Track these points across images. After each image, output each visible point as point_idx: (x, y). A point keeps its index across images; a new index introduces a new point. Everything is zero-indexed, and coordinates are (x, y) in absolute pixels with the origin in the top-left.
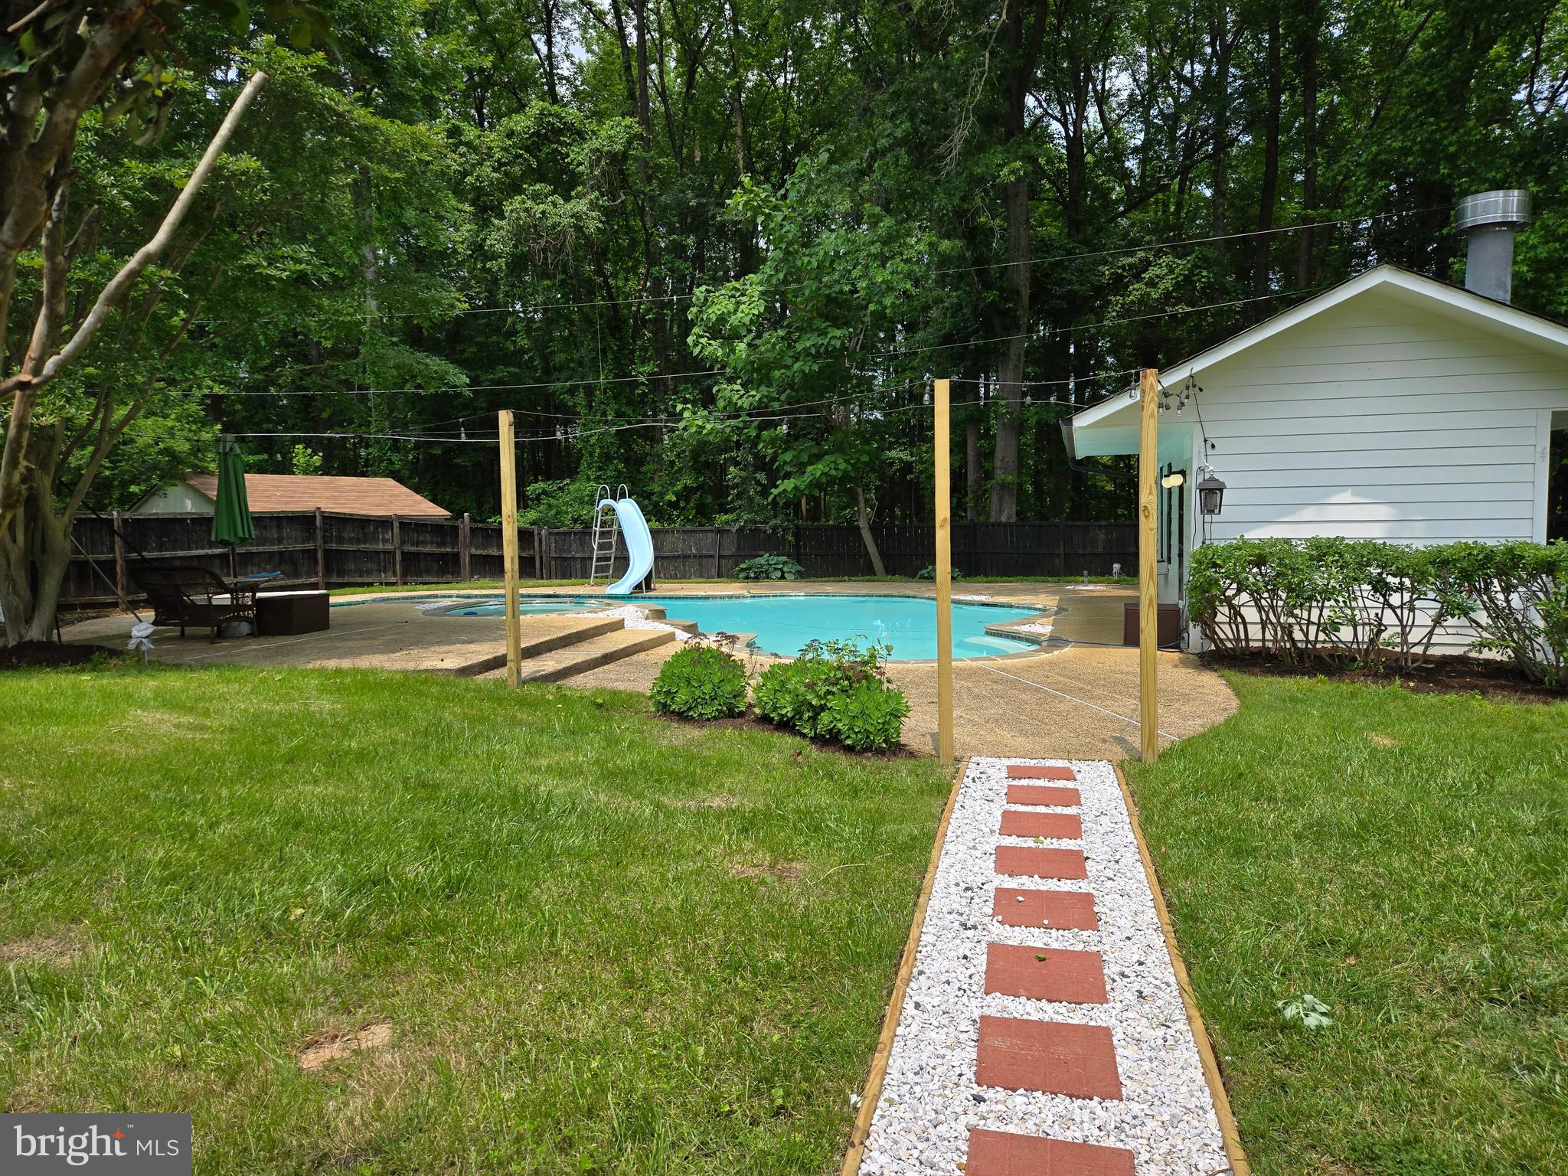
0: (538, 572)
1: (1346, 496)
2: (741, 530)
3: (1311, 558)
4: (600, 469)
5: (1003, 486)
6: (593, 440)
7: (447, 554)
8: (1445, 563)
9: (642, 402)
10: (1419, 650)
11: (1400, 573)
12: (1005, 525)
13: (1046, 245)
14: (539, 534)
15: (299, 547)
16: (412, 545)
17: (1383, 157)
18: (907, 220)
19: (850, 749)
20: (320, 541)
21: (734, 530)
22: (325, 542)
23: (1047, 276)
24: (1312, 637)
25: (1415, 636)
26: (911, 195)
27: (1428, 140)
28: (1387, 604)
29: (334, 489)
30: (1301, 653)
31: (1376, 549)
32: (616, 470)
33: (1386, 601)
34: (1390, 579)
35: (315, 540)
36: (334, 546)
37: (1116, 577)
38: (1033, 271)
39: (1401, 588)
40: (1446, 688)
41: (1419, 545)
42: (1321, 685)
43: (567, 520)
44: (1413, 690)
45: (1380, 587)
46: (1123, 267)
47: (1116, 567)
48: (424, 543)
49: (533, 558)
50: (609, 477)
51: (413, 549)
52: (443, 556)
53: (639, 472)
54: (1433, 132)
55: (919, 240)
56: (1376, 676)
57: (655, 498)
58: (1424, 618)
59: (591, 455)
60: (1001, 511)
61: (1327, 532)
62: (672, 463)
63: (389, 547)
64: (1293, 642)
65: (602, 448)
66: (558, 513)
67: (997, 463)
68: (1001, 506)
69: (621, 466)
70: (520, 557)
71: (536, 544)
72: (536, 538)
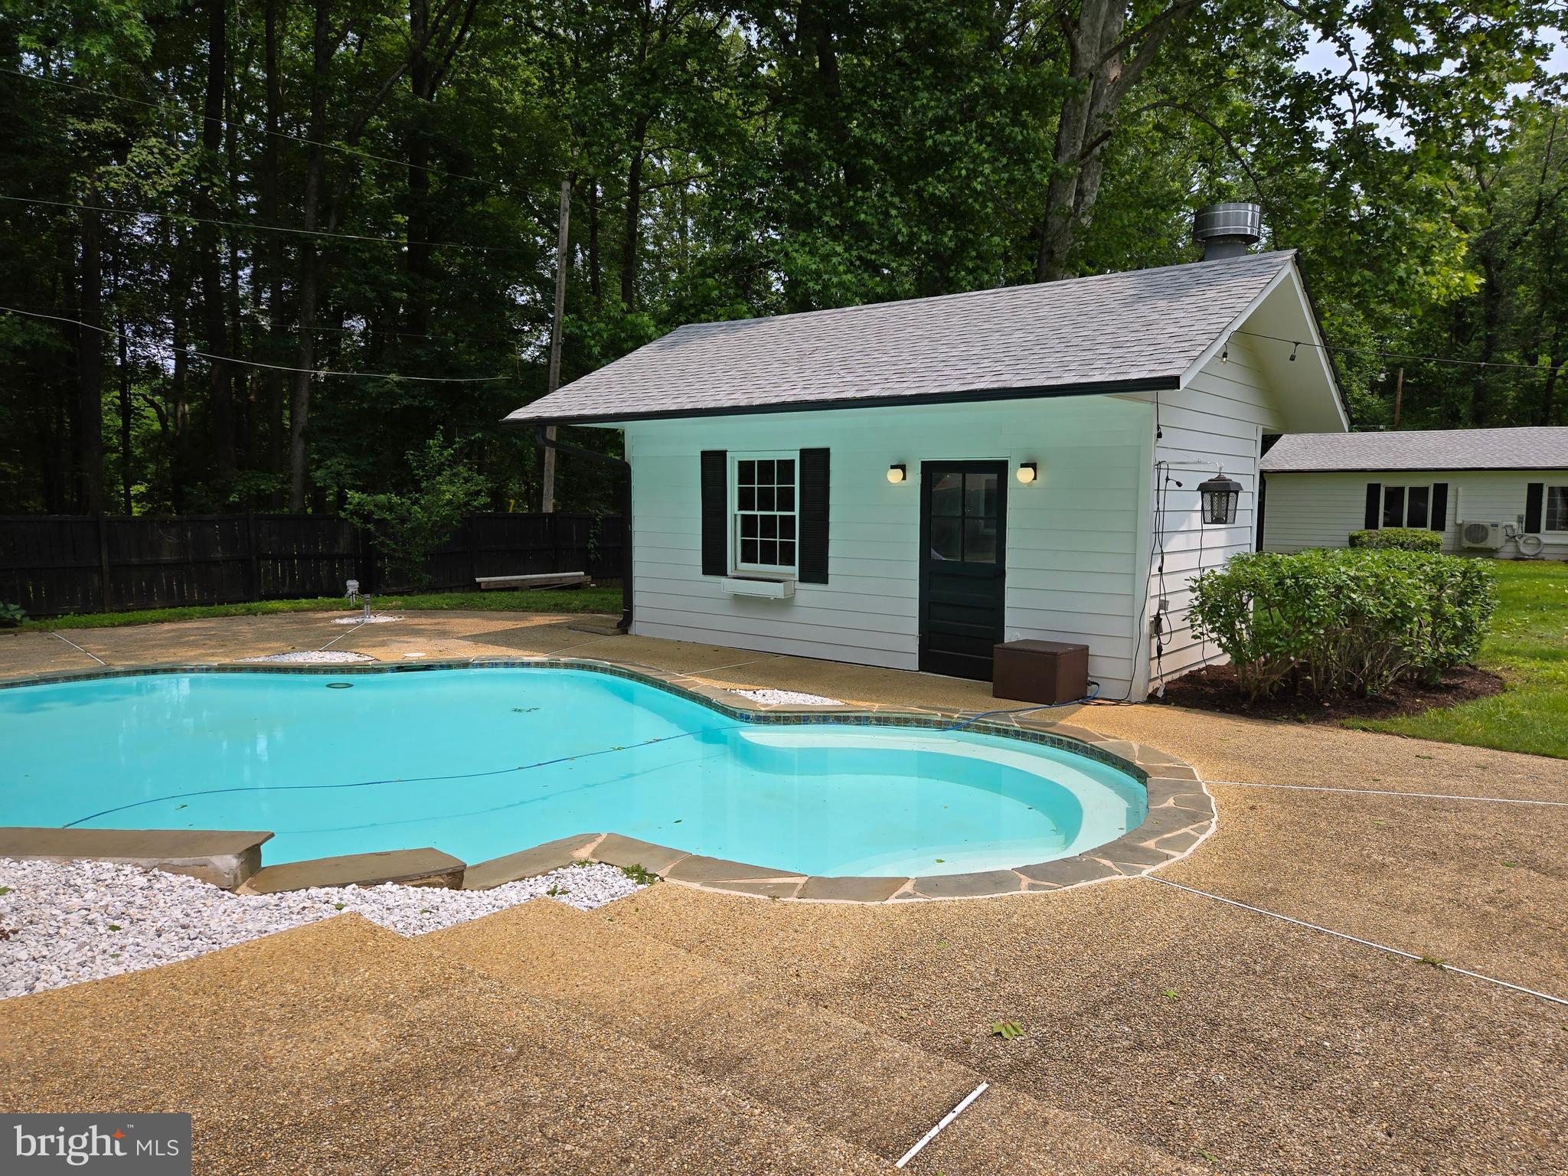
47: (353, 585)
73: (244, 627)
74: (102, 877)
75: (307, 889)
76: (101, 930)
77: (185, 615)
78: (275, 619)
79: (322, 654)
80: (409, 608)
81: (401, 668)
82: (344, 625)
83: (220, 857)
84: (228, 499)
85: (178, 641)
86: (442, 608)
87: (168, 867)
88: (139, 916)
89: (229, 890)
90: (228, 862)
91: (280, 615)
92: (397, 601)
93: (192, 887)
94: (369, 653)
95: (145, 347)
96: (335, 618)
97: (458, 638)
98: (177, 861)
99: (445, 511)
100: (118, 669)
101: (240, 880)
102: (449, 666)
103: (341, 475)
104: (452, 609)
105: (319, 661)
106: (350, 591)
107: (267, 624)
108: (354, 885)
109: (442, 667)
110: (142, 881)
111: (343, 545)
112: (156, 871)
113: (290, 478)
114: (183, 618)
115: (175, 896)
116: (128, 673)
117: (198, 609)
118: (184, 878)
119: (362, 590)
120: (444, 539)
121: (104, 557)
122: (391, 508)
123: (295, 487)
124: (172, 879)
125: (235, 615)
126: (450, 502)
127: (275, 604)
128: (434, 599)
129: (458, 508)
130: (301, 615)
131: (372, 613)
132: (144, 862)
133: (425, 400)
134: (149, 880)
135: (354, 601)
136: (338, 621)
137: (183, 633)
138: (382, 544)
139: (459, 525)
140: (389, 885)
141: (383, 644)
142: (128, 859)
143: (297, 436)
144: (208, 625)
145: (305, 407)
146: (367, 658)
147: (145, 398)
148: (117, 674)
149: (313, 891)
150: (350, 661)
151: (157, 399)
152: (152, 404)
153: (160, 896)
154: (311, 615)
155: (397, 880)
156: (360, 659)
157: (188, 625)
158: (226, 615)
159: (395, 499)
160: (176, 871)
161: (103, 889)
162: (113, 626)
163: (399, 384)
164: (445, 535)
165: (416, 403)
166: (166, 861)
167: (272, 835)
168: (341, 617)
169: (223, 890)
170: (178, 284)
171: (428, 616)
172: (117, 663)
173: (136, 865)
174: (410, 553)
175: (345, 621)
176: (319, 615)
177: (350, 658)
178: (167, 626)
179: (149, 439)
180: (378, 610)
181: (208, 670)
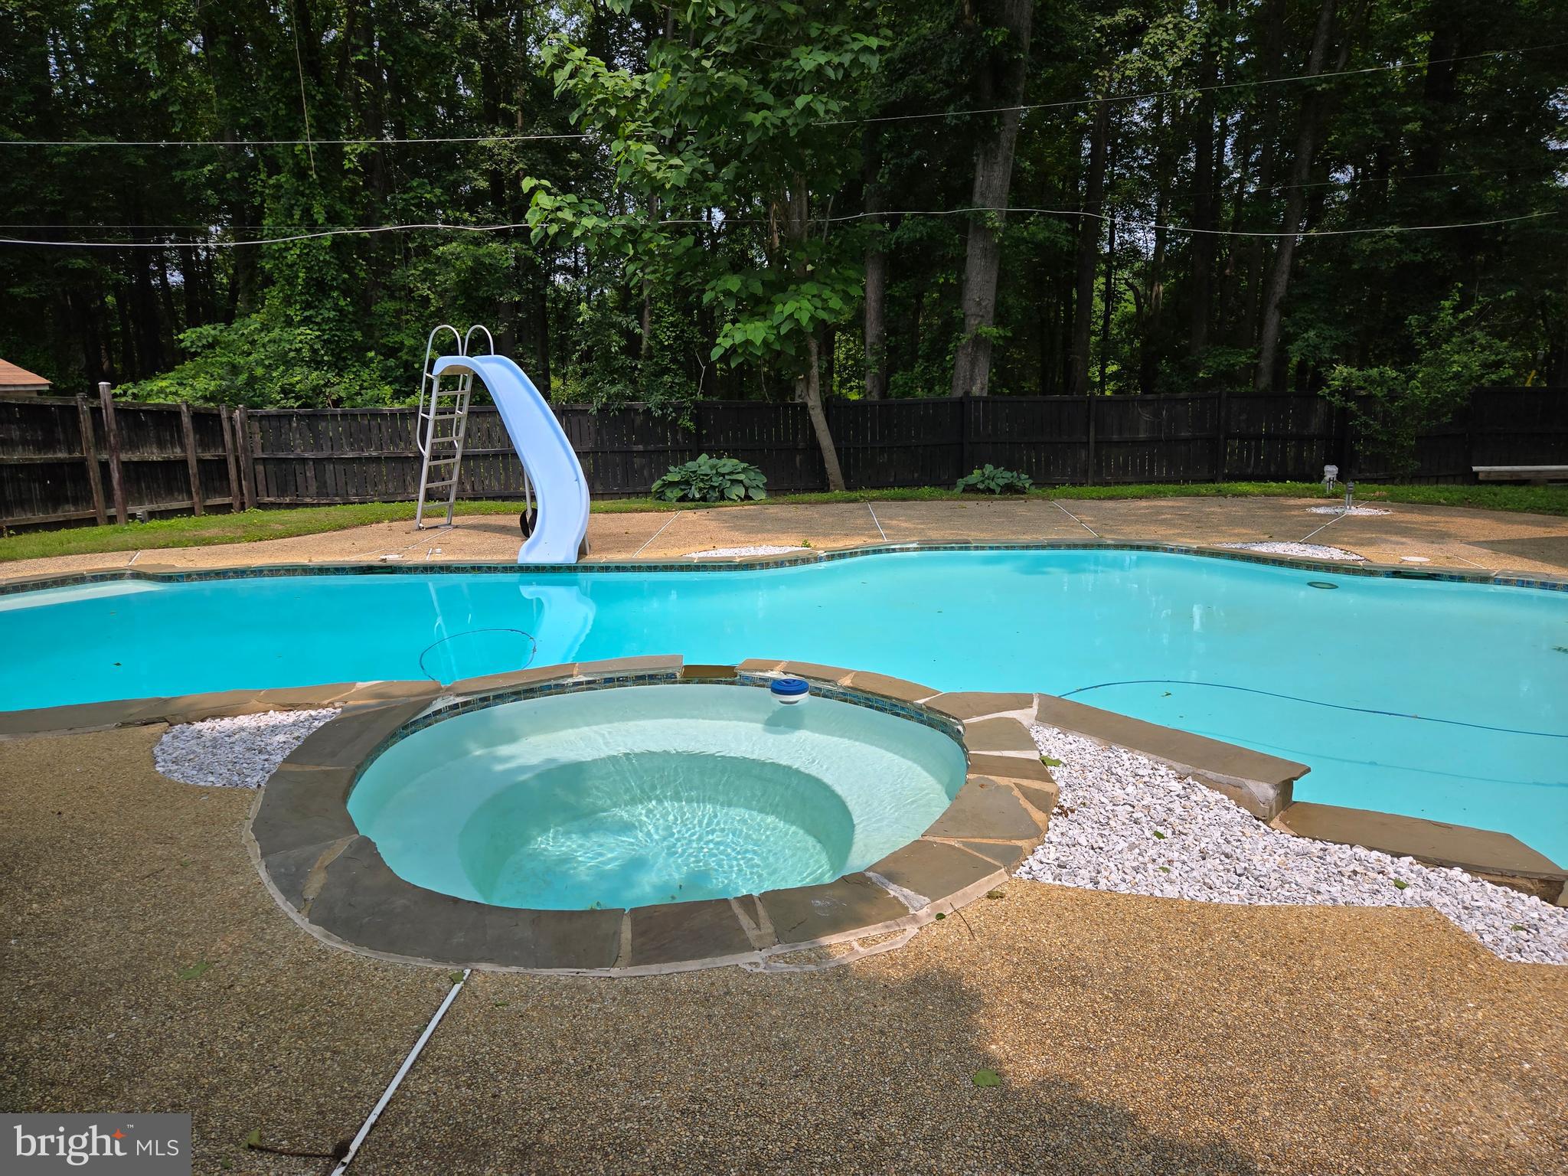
2: (603, 411)
4: (308, 306)
5: (978, 341)
6: (292, 256)
7: (59, 461)
12: (977, 401)
14: (230, 419)
21: (593, 410)
32: (336, 307)
43: (274, 390)
47: (1331, 471)
49: (223, 461)
50: (327, 320)
52: (51, 465)
53: (371, 314)
57: (404, 356)
59: (291, 281)
60: (972, 380)
65: (309, 270)
66: (253, 380)
67: (970, 307)
68: (972, 371)
70: (200, 461)
71: (227, 437)
72: (226, 425)
73: (1214, 508)
74: (1141, 772)
75: (1352, 846)
76: (1148, 834)
77: (1159, 492)
78: (1248, 503)
79: (1302, 547)
80: (1394, 499)
81: (1397, 574)
82: (1321, 515)
83: (1257, 783)
84: (1196, 375)
85: (1154, 518)
86: (1439, 503)
87: (1201, 778)
88: (1180, 828)
89: (1264, 821)
90: (1265, 791)
91: (1251, 498)
92: (1381, 490)
93: (1228, 809)
94: (1358, 552)
95: (1131, 231)
96: (1311, 506)
97: (1469, 543)
98: (1211, 775)
99: (1451, 387)
100: (1109, 542)
101: (1274, 812)
102: (1461, 578)
103: (1319, 349)
104: (1453, 505)
105: (1301, 554)
106: (1328, 476)
107: (1236, 508)
108: (1411, 859)
109: (1452, 578)
110: (1176, 787)
111: (1316, 424)
112: (1190, 780)
113: (1260, 353)
114: (1158, 495)
115: (1212, 814)
116: (1117, 547)
117: (1171, 487)
118: (1218, 795)
119: (1340, 477)
120: (1445, 420)
121: (1092, 434)
122: (1382, 381)
123: (1265, 364)
124: (1206, 792)
125: (1205, 495)
126: (1457, 376)
127: (1244, 487)
128: (1426, 490)
129: (1468, 383)
130: (1273, 500)
131: (1353, 504)
132: (1178, 766)
133: (1431, 252)
134: (1184, 788)
135: (1330, 488)
136: (1314, 510)
137: (1159, 511)
138: (1367, 425)
139: (1465, 404)
140: (1457, 872)
141: (1370, 543)
142: (1163, 759)
143: (1272, 307)
144: (1181, 504)
145: (1285, 276)
146: (1355, 557)
147: (1127, 283)
148: (1107, 547)
149: (1361, 851)
150: (1336, 558)
151: (1136, 282)
152: (1131, 287)
153: (1197, 810)
154: (1283, 501)
155: (1466, 868)
156: (1347, 557)
157: (1163, 503)
158: (1198, 495)
159: (1391, 373)
160: (1212, 785)
161: (1141, 786)
162: (1100, 499)
163: (1400, 237)
164: (1445, 414)
165: (1419, 258)
166: (1201, 771)
167: (1309, 770)
168: (1317, 506)
169: (1258, 819)
170: (1165, 164)
171: (1422, 512)
172: (1107, 536)
173: (1170, 768)
174: (1396, 436)
175: (1321, 511)
176: (1292, 502)
177: (1335, 554)
178: (1144, 503)
179: (1127, 319)
180: (1358, 500)
181: (1187, 551)
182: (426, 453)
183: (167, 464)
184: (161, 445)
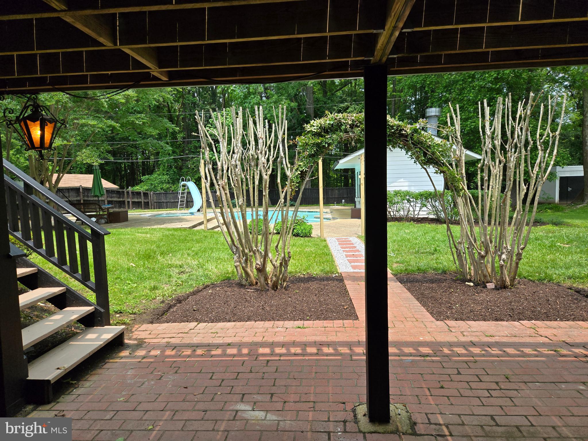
0: (150, 207)
1: (402, 180)
3: (394, 195)
4: (167, 171)
7: (121, 201)
8: (422, 195)
9: (179, 146)
10: (416, 216)
11: (413, 198)
12: (308, 189)
13: (318, 100)
15: (75, 199)
16: (110, 198)
17: (411, 83)
18: (281, 95)
19: (302, 237)
20: (82, 196)
22: (83, 197)
23: (318, 110)
24: (395, 213)
25: (416, 213)
26: (282, 88)
27: (423, 80)
28: (410, 205)
29: (78, 179)
30: (392, 218)
31: (408, 192)
32: (173, 171)
33: (410, 204)
34: (411, 199)
35: (80, 197)
36: (86, 199)
37: (343, 204)
38: (315, 108)
39: (413, 201)
40: (422, 223)
41: (417, 191)
42: (396, 223)
43: (159, 188)
44: (416, 224)
45: (409, 201)
46: (341, 107)
47: (343, 201)
48: (114, 197)
49: (148, 202)
50: (171, 174)
51: (110, 199)
52: (120, 202)
54: (424, 78)
55: (285, 102)
56: (408, 221)
58: (418, 209)
59: (164, 166)
61: (397, 189)
62: (193, 169)
63: (103, 199)
64: (391, 216)
65: (168, 164)
66: (155, 186)
69: (175, 170)
70: (144, 202)
71: (149, 197)
72: (149, 195)
182: (180, 198)
183: (138, 202)
184: (137, 198)
